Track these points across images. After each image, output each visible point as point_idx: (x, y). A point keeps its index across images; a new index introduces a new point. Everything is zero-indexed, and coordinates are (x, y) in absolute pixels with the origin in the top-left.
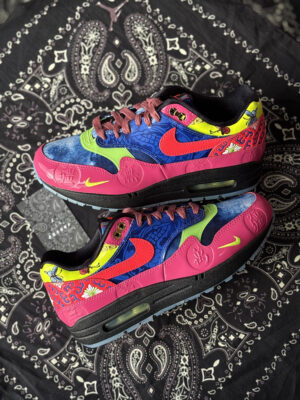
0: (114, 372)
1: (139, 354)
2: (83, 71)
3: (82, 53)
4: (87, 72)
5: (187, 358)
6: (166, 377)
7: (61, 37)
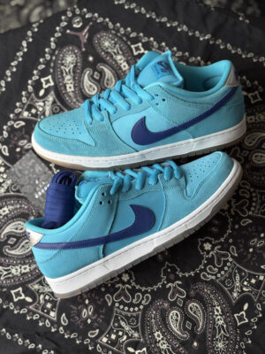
0: (159, 336)
1: (177, 315)
2: (69, 90)
3: (64, 75)
4: (73, 89)
5: (219, 308)
6: (205, 330)
7: (43, 66)
